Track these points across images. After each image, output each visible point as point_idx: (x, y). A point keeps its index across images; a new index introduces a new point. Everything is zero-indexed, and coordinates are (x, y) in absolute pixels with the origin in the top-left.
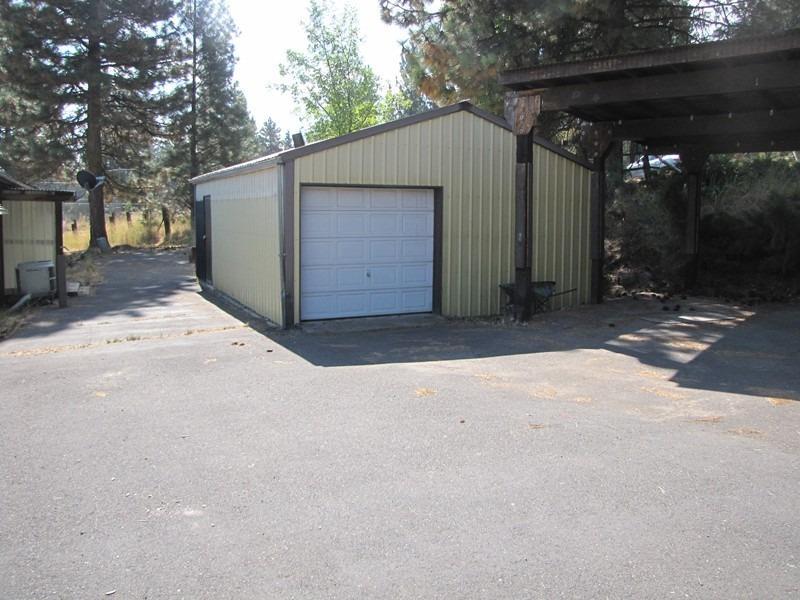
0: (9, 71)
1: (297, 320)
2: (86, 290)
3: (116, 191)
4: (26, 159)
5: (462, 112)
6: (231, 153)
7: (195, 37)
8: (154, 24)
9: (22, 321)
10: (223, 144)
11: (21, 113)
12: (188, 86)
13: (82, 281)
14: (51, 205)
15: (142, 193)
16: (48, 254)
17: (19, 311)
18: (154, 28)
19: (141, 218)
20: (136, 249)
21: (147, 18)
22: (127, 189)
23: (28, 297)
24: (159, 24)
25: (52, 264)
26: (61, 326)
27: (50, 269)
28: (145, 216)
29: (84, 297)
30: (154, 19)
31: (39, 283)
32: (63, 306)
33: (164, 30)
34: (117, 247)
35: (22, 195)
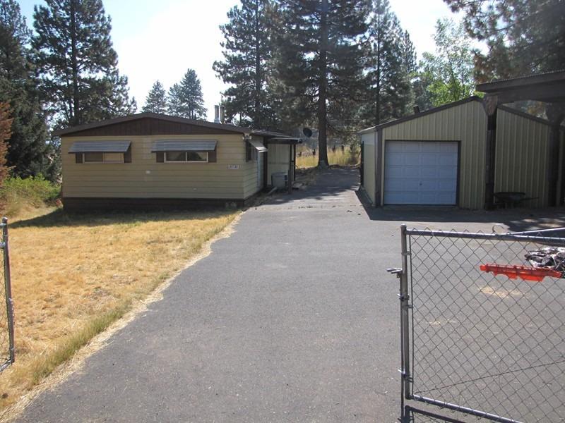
0: (280, 72)
1: (382, 204)
2: (304, 187)
3: (335, 134)
4: (288, 117)
5: (472, 102)
6: (400, 111)
7: (379, 42)
8: (354, 38)
9: (271, 198)
10: (395, 105)
11: (286, 92)
12: (375, 72)
13: (305, 183)
14: (287, 146)
15: (349, 134)
16: (285, 169)
17: (271, 195)
18: (355, 40)
19: (349, 149)
20: (342, 167)
21: (352, 34)
22: (340, 133)
23: (275, 189)
24: (358, 37)
25: (287, 174)
26: (286, 201)
27: (286, 176)
28: (351, 148)
29: (302, 190)
30: (355, 34)
31: (280, 182)
32: (289, 193)
33: (360, 41)
34: (332, 166)
35: (276, 142)
